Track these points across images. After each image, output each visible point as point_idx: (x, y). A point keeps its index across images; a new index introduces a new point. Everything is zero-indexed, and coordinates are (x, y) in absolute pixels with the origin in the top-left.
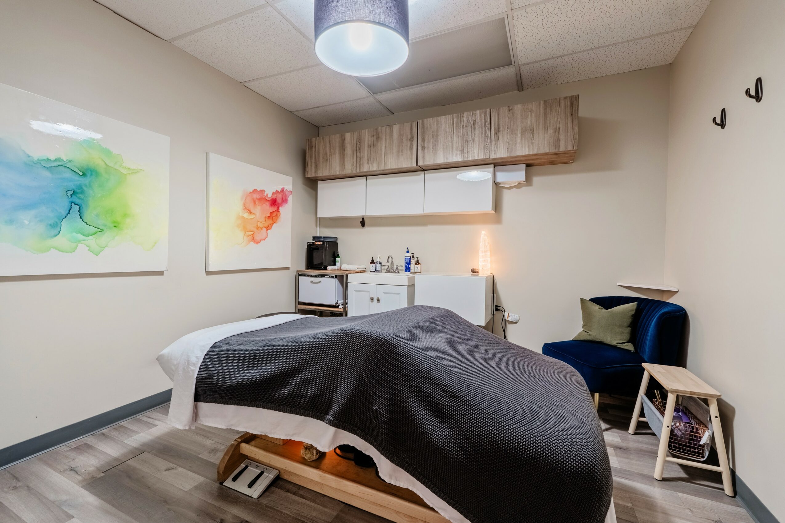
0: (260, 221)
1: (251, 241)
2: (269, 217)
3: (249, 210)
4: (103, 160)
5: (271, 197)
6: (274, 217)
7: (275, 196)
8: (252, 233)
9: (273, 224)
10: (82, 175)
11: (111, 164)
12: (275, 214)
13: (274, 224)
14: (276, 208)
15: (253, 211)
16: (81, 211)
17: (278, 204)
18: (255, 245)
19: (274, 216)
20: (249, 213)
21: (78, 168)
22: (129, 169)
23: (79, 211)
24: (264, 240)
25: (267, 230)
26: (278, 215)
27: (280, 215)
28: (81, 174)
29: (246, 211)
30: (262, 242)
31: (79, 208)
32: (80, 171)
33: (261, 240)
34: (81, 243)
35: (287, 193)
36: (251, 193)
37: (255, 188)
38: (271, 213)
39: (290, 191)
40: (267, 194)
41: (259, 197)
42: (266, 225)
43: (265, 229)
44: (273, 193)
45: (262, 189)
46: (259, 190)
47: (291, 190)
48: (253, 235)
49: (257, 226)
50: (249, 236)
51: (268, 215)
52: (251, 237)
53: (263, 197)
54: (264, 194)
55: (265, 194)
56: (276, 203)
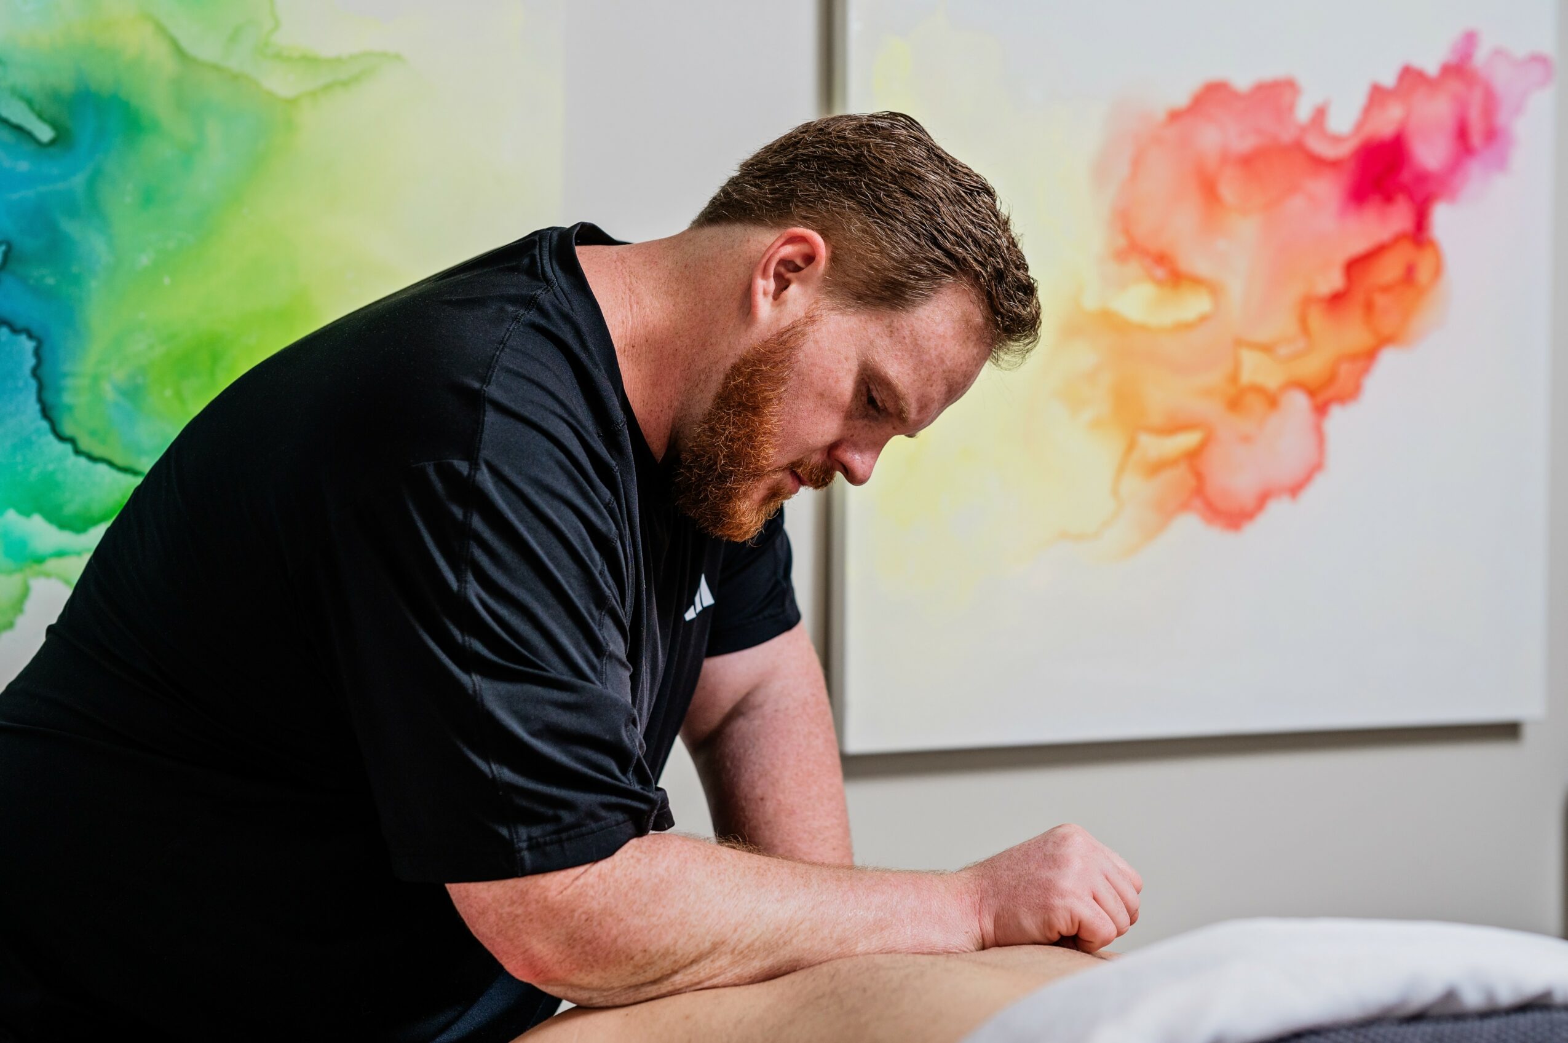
0: (1263, 334)
1: (1185, 507)
2: (1336, 300)
3: (1162, 259)
4: (161, 29)
5: (1360, 125)
6: (1381, 300)
7: (1385, 124)
8: (1188, 440)
9: (1370, 356)
10: (53, 142)
11: (206, 49)
12: (1389, 269)
13: (1388, 358)
14: (1399, 218)
15: (1196, 262)
16: (45, 370)
17: (1423, 178)
18: (1215, 537)
19: (1386, 289)
20: (1159, 283)
21: (29, 103)
22: (310, 61)
23: (35, 372)
24: (1295, 490)
25: (1321, 410)
26: (1423, 275)
27: (1438, 271)
28: (45, 133)
29: (1134, 267)
30: (1278, 509)
31: (37, 353)
32: (40, 116)
33: (1263, 499)
34: (48, 575)
35: (1501, 78)
36: (1175, 116)
37: (1215, 73)
38: (1356, 266)
39: (1539, 59)
40: (1320, 114)
41: (1243, 143)
42: (1313, 366)
43: (1299, 403)
44: (1378, 95)
45: (1270, 72)
46: (1242, 81)
47: (1547, 46)
48: (1193, 456)
49: (1234, 378)
50: (1156, 468)
51: (1333, 280)
52: (1180, 473)
53: (1287, 136)
54: (1291, 108)
55: (1303, 112)
56: (1406, 176)
